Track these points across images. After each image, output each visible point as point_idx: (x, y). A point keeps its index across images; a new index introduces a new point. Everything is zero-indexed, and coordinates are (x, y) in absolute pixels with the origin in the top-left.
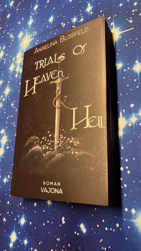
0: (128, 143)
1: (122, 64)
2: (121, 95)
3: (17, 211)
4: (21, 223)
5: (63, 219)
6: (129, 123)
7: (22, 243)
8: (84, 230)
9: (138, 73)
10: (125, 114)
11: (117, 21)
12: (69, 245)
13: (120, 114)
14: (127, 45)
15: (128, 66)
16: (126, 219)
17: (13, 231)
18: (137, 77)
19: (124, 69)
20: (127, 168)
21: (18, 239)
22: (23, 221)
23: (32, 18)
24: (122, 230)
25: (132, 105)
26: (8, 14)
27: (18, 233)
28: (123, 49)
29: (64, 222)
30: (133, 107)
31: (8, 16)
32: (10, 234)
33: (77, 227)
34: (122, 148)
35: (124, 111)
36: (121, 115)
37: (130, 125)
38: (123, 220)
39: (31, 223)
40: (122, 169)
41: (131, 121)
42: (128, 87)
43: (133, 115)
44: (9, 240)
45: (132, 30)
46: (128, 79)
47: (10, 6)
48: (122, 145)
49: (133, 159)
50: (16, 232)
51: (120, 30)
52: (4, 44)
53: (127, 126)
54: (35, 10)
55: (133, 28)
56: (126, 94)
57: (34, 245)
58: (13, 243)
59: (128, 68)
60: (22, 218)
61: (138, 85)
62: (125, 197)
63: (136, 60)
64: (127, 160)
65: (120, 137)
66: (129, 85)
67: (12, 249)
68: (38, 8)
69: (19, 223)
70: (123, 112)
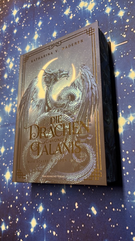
0: (128, 138)
1: (119, 72)
2: (120, 99)
3: (35, 200)
4: (39, 210)
5: (76, 204)
6: (127, 122)
7: (42, 228)
8: (95, 212)
9: (133, 79)
10: (124, 114)
11: (112, 36)
12: (83, 226)
13: (119, 114)
14: (122, 56)
15: (124, 74)
16: (129, 200)
17: (33, 217)
18: (132, 83)
19: (121, 76)
20: (128, 158)
21: (38, 224)
22: (41, 209)
23: (37, 33)
24: (127, 209)
25: (129, 107)
26: (14, 30)
27: (38, 219)
28: (119, 60)
29: (77, 207)
30: (131, 108)
31: (15, 31)
32: (30, 221)
33: (89, 210)
34: (123, 142)
35: (123, 111)
36: (121, 115)
37: (129, 123)
38: (127, 201)
39: (48, 210)
40: (124, 160)
41: (129, 120)
42: (125, 91)
43: (131, 114)
44: (30, 226)
45: (126, 43)
46: (125, 85)
47: (15, 23)
48: (123, 140)
49: (132, 151)
50: (35, 218)
51: (116, 43)
52: (13, 56)
53: (127, 124)
54: (40, 26)
55: (127, 42)
56: (123, 97)
57: (52, 228)
58: (34, 228)
59: (125, 76)
60: (40, 206)
61: (133, 90)
62: (128, 183)
63: (131, 68)
64: (127, 152)
65: (121, 133)
66: (126, 90)
67: (33, 233)
68: (42, 24)
69: (38, 210)
70: (122, 113)
